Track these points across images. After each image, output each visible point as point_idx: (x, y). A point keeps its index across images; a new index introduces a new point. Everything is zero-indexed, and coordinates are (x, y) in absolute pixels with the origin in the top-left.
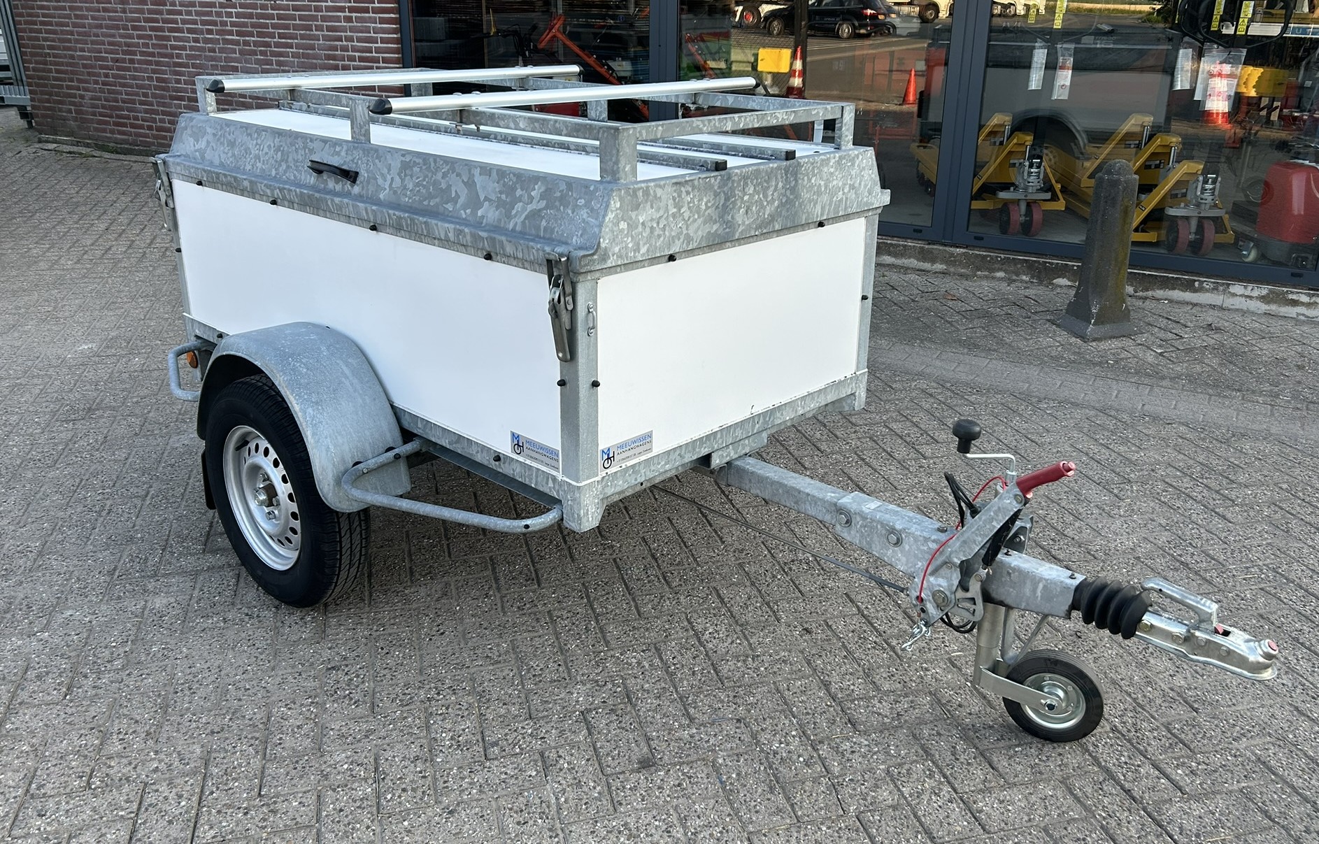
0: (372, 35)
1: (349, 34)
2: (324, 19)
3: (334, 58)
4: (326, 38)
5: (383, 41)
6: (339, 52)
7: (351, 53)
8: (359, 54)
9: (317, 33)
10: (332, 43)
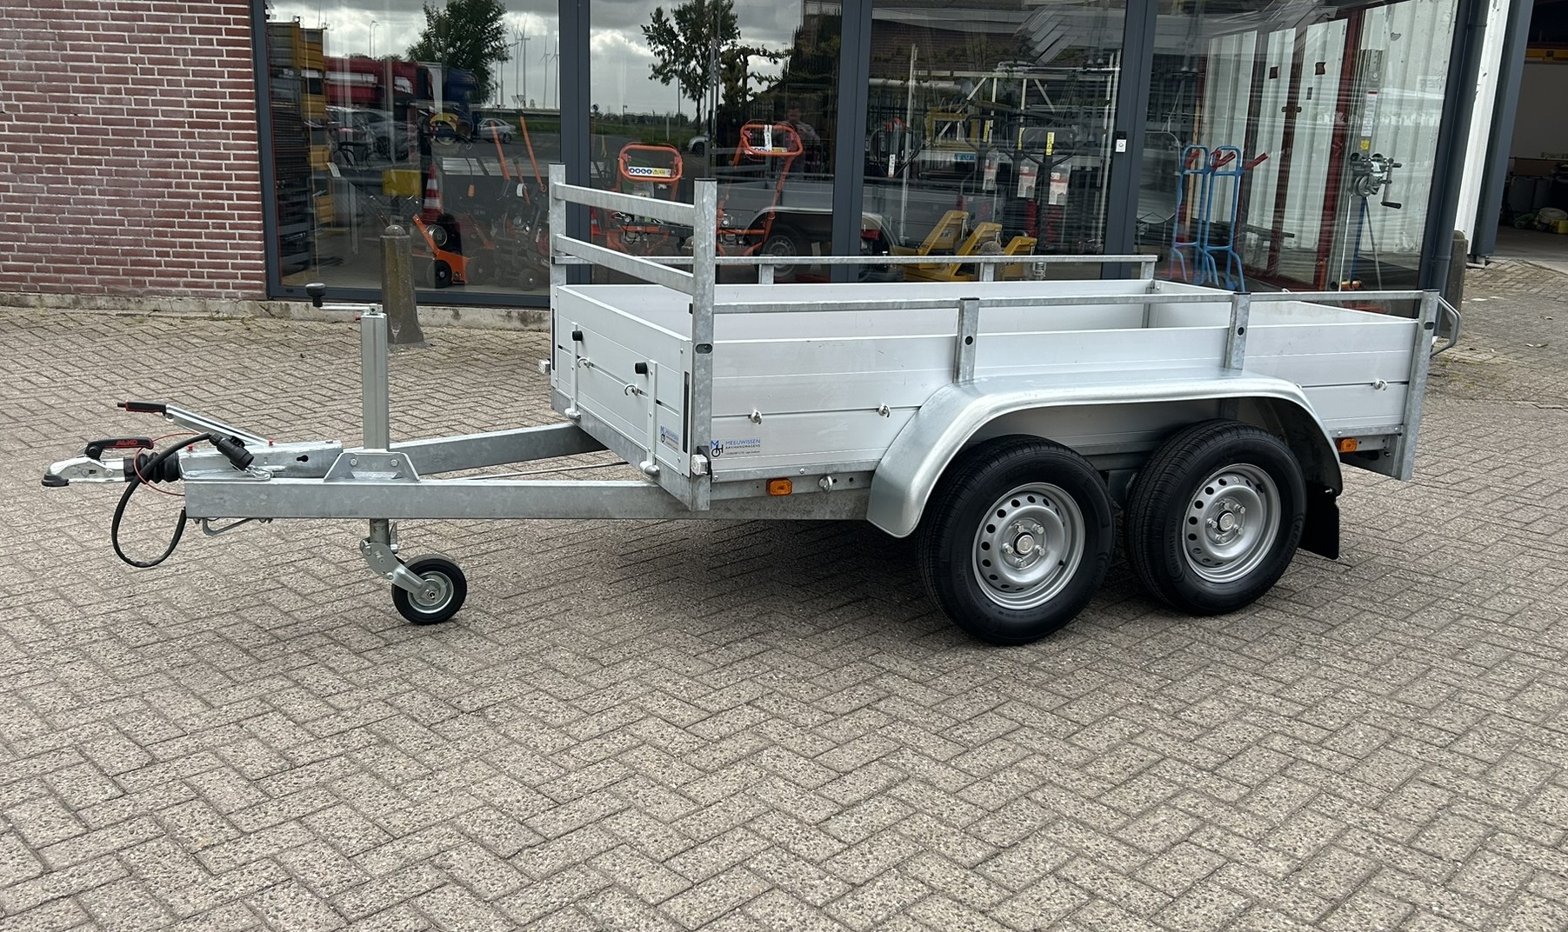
0: (222, 151)
1: (188, 150)
2: (150, 134)
3: (165, 175)
4: (151, 154)
5: (236, 157)
6: (173, 169)
7: (190, 170)
8: (202, 171)
9: (139, 149)
10: (162, 159)
